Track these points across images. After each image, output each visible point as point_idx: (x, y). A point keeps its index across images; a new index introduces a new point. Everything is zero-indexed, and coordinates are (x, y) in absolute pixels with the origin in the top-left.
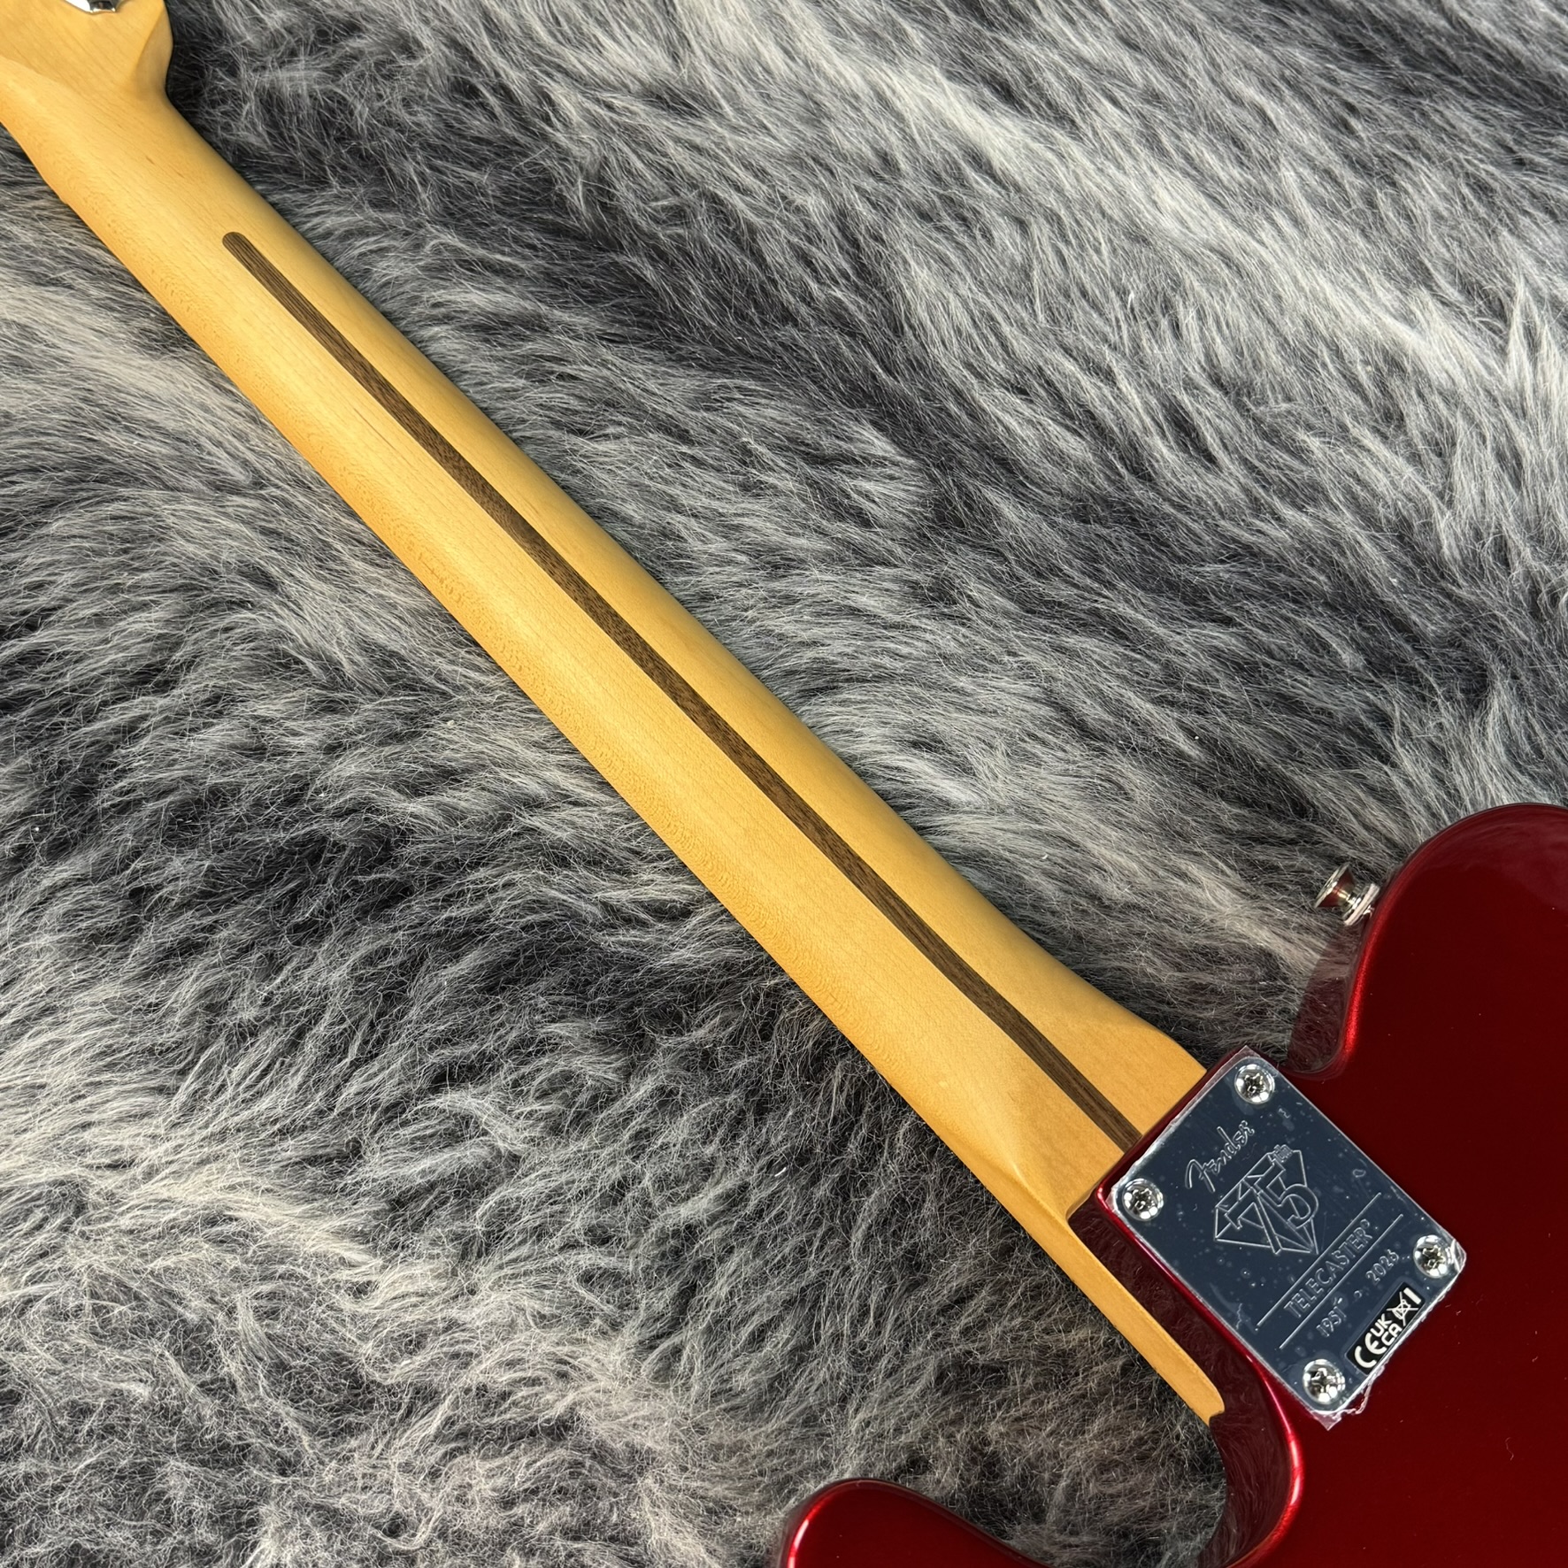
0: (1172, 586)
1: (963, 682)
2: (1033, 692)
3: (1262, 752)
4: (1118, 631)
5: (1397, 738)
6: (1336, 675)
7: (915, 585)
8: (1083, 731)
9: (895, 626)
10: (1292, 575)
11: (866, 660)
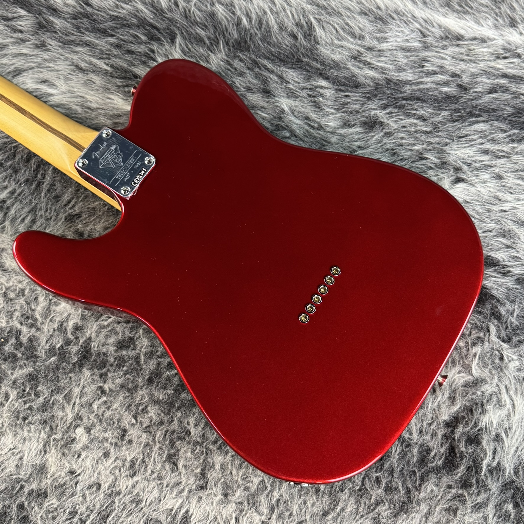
0: (99, 30)
1: (51, 65)
2: (69, 63)
3: (125, 65)
4: (87, 44)
5: (156, 55)
6: (140, 43)
7: (36, 44)
8: (82, 70)
9: (32, 55)
10: (128, 21)
11: (27, 65)
